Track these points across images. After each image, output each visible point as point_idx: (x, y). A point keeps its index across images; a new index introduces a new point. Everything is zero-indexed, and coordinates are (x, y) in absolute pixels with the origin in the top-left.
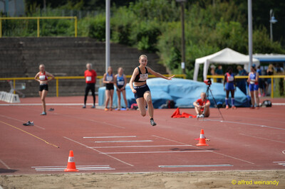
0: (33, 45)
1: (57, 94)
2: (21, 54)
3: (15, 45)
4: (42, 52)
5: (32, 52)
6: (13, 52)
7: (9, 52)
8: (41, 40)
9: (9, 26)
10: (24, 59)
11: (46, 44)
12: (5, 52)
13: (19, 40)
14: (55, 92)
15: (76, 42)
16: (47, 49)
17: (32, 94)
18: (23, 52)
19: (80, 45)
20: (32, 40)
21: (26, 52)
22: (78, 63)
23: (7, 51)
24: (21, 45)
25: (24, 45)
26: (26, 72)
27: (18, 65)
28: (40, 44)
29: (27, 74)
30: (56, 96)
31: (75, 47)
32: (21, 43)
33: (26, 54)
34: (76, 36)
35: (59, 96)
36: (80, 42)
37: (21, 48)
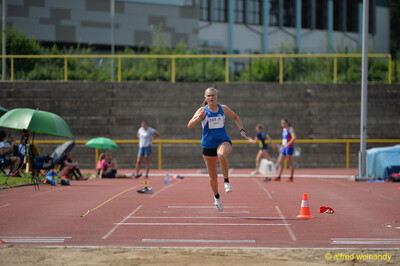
0: (327, 95)
1: (348, 165)
2: (307, 107)
3: (299, 95)
4: (337, 105)
5: (324, 105)
6: (296, 105)
7: (291, 105)
8: (339, 87)
9: (304, 68)
10: (310, 114)
11: (344, 93)
12: (284, 104)
13: (306, 87)
14: (345, 162)
15: (388, 91)
16: (345, 100)
17: (315, 164)
18: (310, 104)
19: (394, 96)
20: (326, 87)
21: (315, 104)
22: (388, 121)
23: (287, 102)
24: (308, 95)
25: (313, 94)
26: (311, 133)
27: (301, 122)
28: (336, 94)
29: (312, 136)
30: (345, 167)
31: (386, 97)
32: (309, 91)
33: (315, 107)
34: (390, 82)
35: (350, 167)
36: (395, 91)
37: (309, 99)
